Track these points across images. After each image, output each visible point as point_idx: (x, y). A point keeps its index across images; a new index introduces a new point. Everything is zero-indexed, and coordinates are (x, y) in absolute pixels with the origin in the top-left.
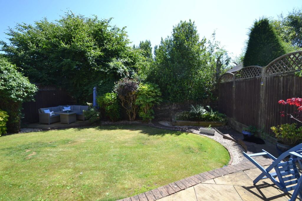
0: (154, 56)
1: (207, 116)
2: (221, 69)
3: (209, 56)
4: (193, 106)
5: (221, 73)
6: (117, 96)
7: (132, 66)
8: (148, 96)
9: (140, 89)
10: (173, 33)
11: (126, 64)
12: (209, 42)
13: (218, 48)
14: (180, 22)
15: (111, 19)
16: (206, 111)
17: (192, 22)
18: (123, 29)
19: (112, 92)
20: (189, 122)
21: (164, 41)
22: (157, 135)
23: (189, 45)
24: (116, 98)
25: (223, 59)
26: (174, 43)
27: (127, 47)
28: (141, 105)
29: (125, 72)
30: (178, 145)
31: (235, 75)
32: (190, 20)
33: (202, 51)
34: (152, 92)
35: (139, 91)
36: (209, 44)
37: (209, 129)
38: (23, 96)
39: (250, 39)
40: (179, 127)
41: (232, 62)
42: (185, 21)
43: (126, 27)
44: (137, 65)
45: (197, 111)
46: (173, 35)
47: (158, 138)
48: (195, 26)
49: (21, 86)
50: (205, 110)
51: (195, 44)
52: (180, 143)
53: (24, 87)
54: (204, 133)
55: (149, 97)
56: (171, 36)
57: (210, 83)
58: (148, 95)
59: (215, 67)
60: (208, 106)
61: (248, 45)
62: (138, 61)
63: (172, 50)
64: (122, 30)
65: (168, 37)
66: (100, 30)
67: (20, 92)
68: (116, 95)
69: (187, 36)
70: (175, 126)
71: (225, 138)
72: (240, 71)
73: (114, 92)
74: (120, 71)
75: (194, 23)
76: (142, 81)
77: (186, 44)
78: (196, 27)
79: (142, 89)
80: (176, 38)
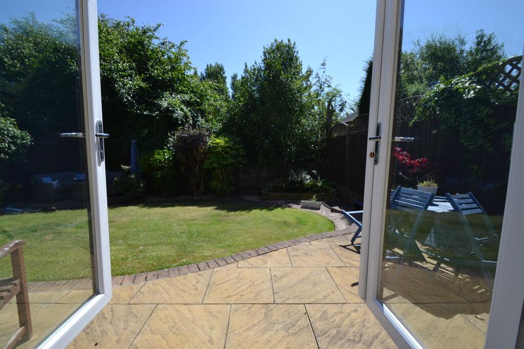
0: (230, 92)
1: (312, 185)
2: (334, 118)
3: (317, 97)
4: (292, 171)
5: (333, 124)
6: (173, 155)
7: (197, 108)
8: (224, 154)
9: (212, 143)
10: (263, 57)
11: (187, 103)
12: (317, 76)
13: (329, 86)
14: (273, 41)
15: (159, 26)
16: (310, 178)
17: (292, 43)
18: (181, 45)
19: (165, 149)
20: (287, 193)
21: (249, 69)
22: (239, 211)
23: (288, 79)
24: (171, 159)
25: (336, 103)
26: (265, 73)
27: (188, 76)
28: (214, 169)
29: (186, 116)
30: (270, 220)
31: (349, 126)
32: (289, 41)
33: (306, 89)
34: (232, 149)
35: (210, 148)
36: (317, 79)
37: (313, 202)
38: (10, 151)
39: (367, 77)
40: (273, 201)
41: (349, 107)
42: (282, 41)
43: (186, 41)
44: (206, 106)
45: (298, 178)
46: (264, 60)
47: (242, 214)
48: (296, 50)
49: (4, 133)
50: (308, 177)
51: (296, 78)
52: (273, 218)
53: (10, 135)
54: (307, 208)
55: (227, 157)
56: (261, 62)
57: (317, 137)
58: (226, 154)
59: (325, 113)
60: (314, 171)
61: (365, 85)
62: (208, 99)
63: (262, 86)
64: (179, 45)
65: (256, 63)
66: (141, 43)
67: (3, 144)
68: (172, 153)
69: (285, 65)
70: (266, 200)
71: (333, 211)
72: (355, 120)
73: (169, 149)
74: (179, 114)
75: (294, 45)
76: (214, 133)
77: (283, 77)
78: (297, 52)
79: (216, 144)
80: (269, 66)
